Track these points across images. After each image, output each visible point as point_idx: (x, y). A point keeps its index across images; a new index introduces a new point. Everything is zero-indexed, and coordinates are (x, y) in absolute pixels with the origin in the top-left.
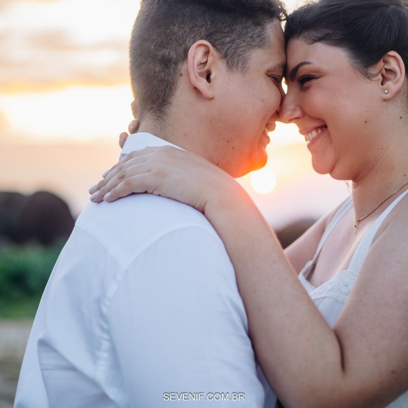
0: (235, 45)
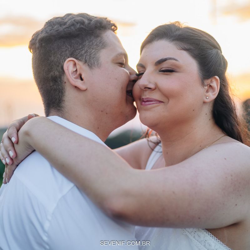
0: (88, 53)
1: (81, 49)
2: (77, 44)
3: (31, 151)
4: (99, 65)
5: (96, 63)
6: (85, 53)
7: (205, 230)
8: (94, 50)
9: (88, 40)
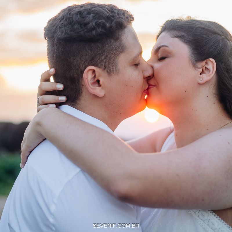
1: (101, 55)
2: (97, 49)
3: (42, 139)
4: (117, 72)
5: (114, 69)
6: (105, 59)
7: (211, 212)
8: (113, 56)
9: (108, 44)
